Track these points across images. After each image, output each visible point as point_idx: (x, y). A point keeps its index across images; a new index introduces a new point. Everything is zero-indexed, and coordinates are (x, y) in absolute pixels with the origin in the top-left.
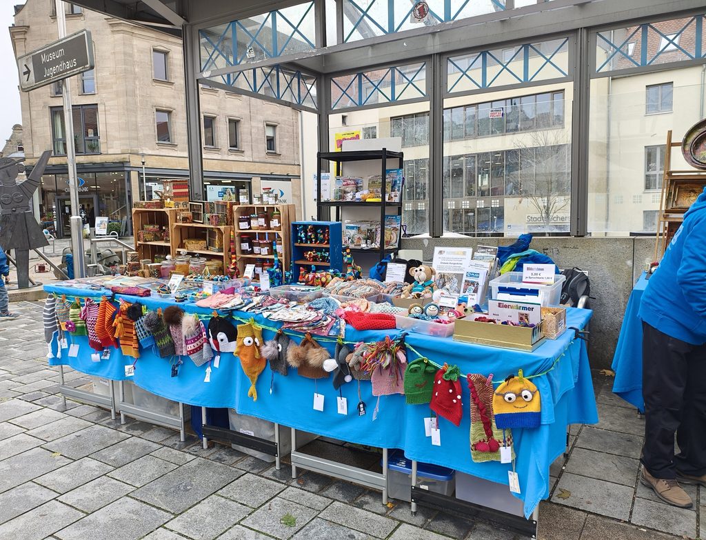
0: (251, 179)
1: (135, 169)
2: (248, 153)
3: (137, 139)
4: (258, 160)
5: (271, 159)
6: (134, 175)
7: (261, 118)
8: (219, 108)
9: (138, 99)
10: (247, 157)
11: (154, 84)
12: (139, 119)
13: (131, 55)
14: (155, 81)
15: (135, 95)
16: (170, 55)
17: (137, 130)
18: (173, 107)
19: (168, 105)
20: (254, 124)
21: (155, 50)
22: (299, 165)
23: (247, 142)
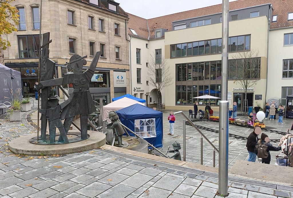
0: (109, 71)
1: (59, 65)
2: (108, 59)
3: (61, 51)
4: (112, 62)
5: (117, 63)
6: (59, 68)
7: (113, 43)
8: (96, 38)
9: (61, 33)
10: (108, 61)
11: (68, 26)
12: (61, 42)
13: (58, 12)
14: (69, 24)
15: (59, 31)
16: (75, 13)
17: (60, 47)
18: (76, 37)
19: (74, 36)
20: (111, 46)
21: (69, 10)
22: (129, 65)
23: (108, 54)
